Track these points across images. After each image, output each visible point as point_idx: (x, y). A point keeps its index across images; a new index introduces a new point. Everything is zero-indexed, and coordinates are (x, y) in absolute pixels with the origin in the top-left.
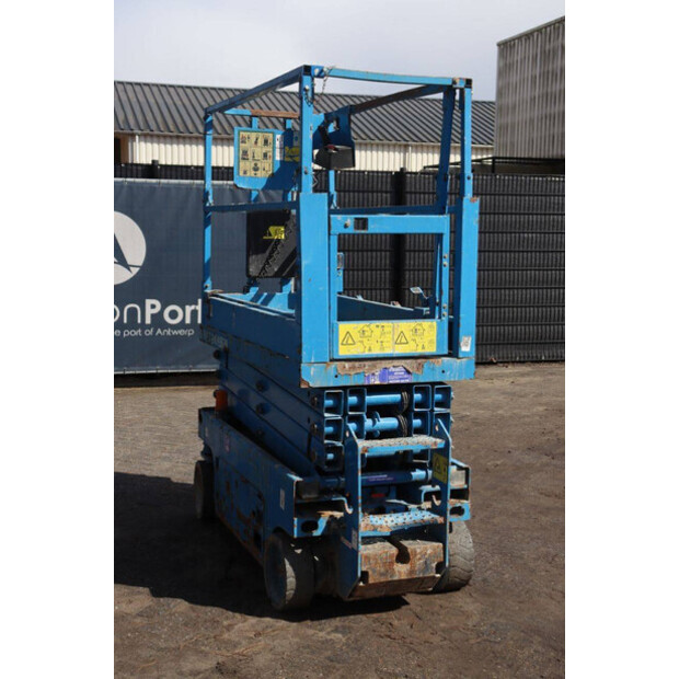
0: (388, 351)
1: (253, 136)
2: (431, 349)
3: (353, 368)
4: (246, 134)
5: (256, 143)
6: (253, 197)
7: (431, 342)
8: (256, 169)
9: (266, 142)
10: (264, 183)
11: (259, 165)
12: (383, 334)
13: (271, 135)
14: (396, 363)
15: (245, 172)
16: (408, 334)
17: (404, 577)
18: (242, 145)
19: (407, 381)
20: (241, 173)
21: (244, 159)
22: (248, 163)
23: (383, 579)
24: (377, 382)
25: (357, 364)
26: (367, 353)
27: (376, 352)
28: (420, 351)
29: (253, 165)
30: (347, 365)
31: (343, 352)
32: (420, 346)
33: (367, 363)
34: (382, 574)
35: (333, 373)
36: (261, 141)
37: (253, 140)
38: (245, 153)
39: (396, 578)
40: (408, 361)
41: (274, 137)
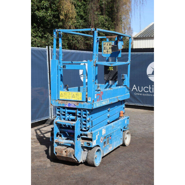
0: (71, 99)
1: (107, 43)
2: (81, 100)
3: (62, 102)
4: (105, 43)
5: (107, 45)
6: (107, 59)
7: (80, 98)
8: (107, 52)
9: (110, 45)
10: (110, 56)
11: (108, 51)
12: (69, 94)
13: (111, 43)
14: (72, 102)
15: (105, 53)
16: (75, 95)
17: (65, 156)
18: (104, 46)
19: (75, 107)
20: (104, 53)
21: (104, 49)
22: (105, 50)
23: (60, 155)
24: (68, 106)
25: (63, 101)
26: (66, 99)
27: (68, 99)
28: (78, 100)
29: (107, 51)
30: (61, 101)
31: (61, 98)
32: (78, 99)
33: (65, 101)
34: (60, 154)
35: (58, 103)
36: (109, 45)
37: (107, 44)
38: (105, 48)
39: (63, 156)
40: (75, 102)
41: (112, 43)
